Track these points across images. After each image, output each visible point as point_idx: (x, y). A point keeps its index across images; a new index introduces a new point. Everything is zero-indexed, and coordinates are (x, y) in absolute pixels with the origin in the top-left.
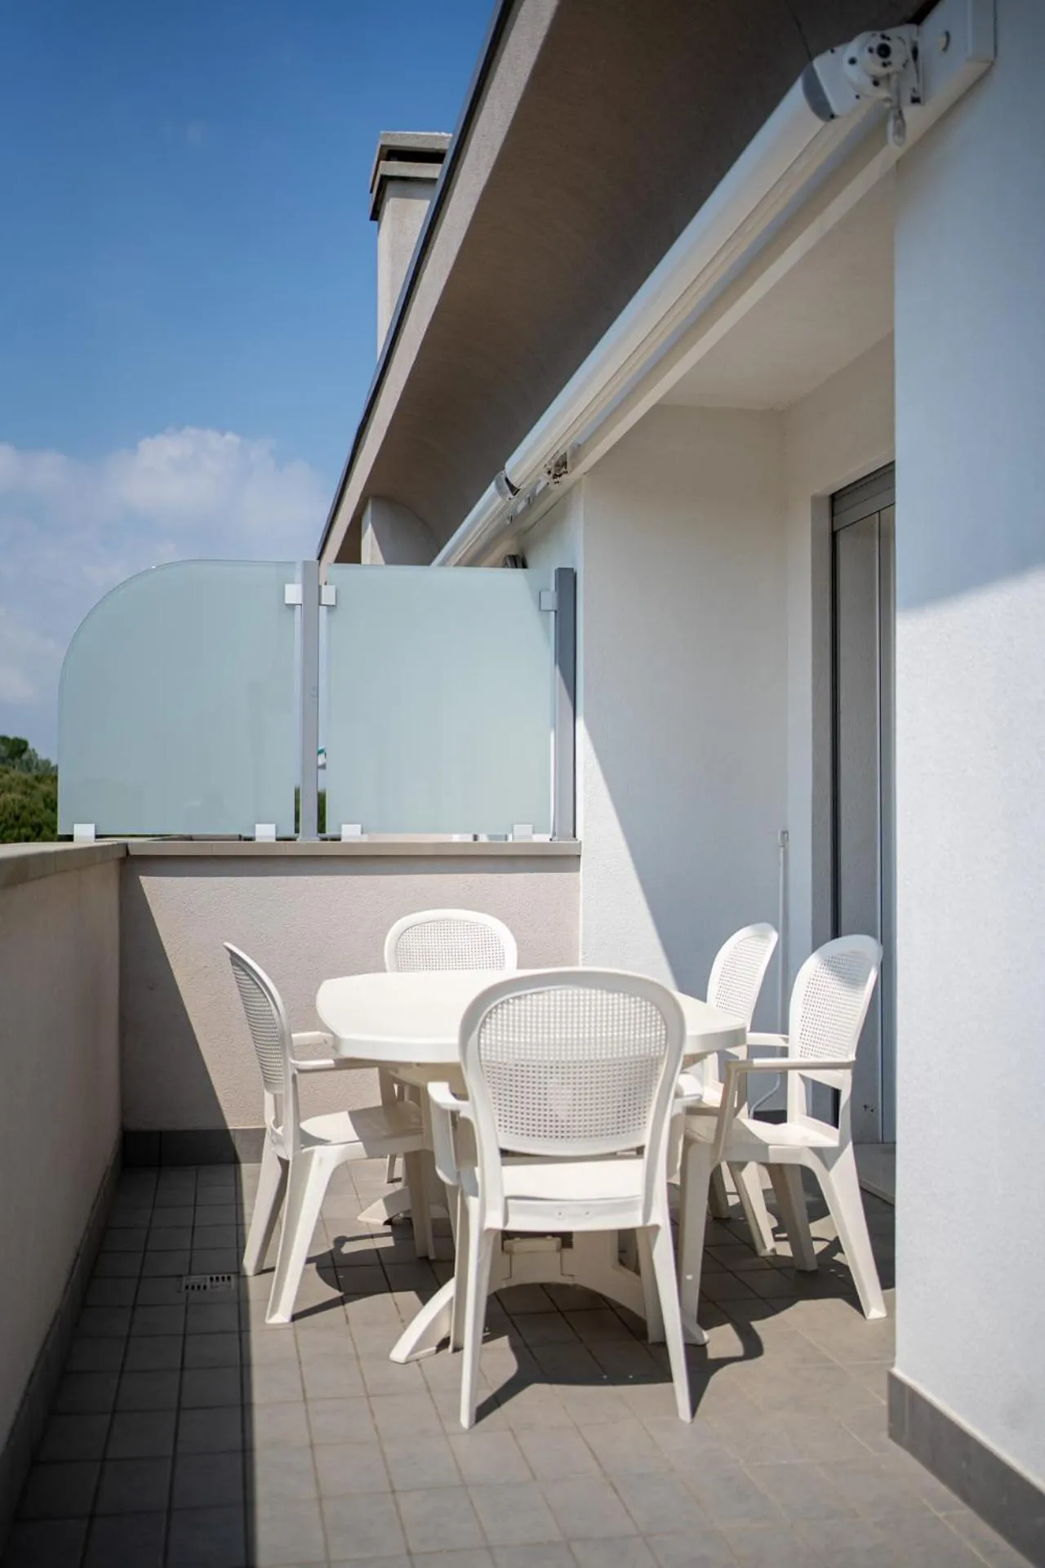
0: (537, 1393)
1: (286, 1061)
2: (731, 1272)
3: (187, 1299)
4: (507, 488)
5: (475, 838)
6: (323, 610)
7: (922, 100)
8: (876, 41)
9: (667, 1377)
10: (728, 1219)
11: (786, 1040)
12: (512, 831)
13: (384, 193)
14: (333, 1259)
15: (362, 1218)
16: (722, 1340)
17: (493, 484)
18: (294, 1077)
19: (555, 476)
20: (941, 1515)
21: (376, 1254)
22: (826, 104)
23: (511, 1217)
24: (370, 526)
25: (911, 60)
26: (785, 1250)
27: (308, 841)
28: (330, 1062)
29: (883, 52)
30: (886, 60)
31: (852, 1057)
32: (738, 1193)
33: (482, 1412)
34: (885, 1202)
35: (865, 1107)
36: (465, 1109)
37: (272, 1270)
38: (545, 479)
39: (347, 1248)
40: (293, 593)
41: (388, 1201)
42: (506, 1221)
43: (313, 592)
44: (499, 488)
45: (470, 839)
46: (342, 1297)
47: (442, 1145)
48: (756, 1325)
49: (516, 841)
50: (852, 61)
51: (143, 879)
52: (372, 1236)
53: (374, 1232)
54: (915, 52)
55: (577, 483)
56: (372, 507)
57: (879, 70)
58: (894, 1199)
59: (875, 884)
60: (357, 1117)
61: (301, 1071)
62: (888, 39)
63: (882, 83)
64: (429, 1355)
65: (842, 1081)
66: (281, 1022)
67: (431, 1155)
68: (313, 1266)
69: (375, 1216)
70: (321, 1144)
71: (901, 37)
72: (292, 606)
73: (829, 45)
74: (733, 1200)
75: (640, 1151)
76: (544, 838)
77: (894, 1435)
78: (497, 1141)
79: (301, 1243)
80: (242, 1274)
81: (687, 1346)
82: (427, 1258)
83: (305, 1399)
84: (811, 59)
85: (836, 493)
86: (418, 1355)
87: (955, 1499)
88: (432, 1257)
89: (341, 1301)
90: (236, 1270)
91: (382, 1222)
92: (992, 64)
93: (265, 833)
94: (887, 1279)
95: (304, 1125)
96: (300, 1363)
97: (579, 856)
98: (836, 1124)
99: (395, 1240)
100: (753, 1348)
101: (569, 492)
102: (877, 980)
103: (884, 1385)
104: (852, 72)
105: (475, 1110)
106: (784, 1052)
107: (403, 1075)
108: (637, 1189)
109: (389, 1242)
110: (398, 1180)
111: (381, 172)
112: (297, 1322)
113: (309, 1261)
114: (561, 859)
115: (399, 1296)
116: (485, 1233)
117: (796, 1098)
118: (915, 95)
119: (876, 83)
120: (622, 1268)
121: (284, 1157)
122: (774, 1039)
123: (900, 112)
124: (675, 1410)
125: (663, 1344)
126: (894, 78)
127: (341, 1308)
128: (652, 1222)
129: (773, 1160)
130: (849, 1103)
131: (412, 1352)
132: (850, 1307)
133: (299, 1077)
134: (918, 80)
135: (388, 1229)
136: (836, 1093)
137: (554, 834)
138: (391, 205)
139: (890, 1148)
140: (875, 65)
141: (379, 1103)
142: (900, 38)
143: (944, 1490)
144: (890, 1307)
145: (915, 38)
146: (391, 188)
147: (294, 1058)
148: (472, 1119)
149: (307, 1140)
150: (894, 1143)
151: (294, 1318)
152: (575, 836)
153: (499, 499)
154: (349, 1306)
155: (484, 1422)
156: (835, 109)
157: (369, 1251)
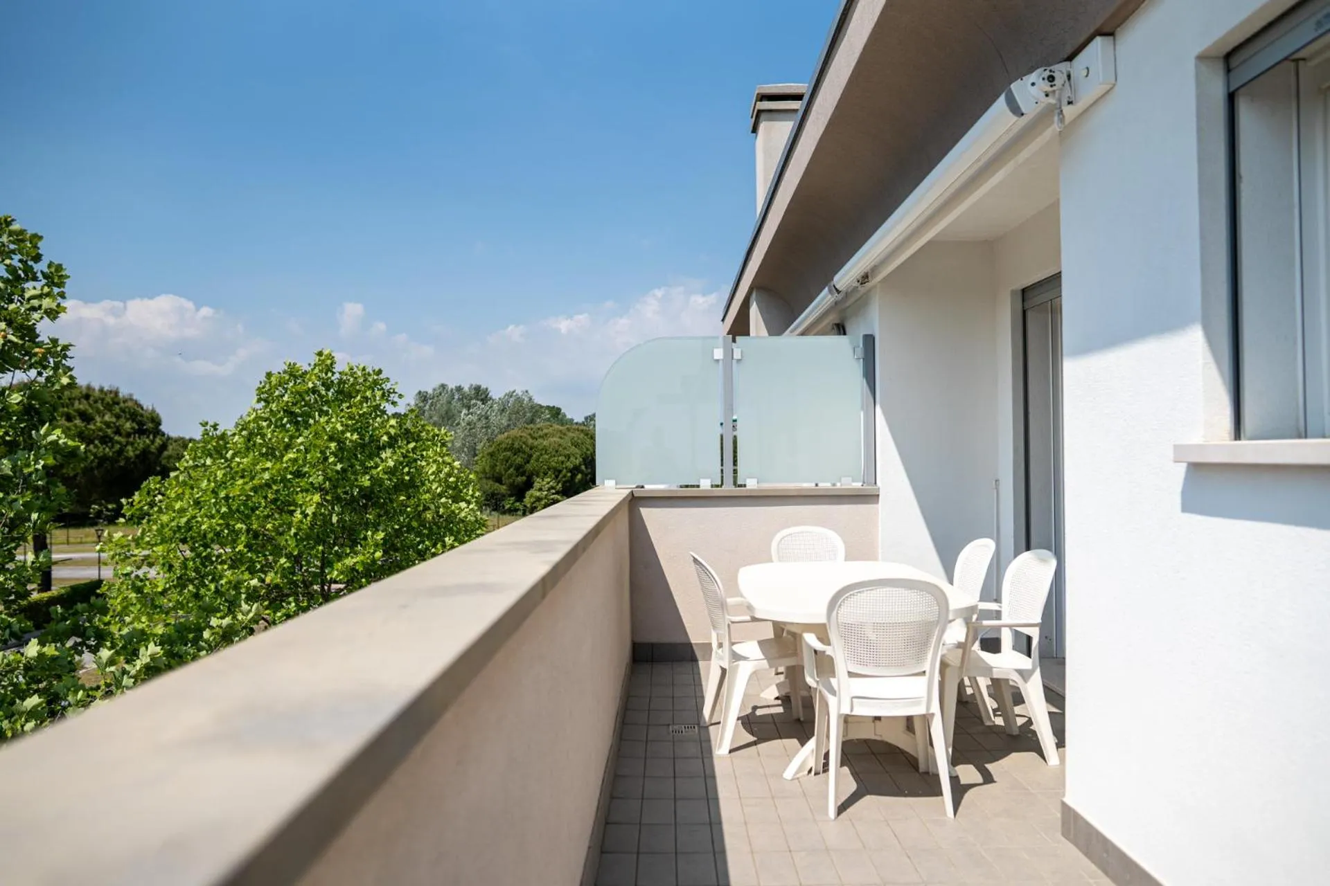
0: (868, 800)
1: (724, 617)
2: (969, 734)
3: (673, 738)
4: (835, 291)
5: (817, 485)
6: (734, 362)
7: (1074, 102)
8: (1047, 73)
9: (940, 793)
10: (967, 702)
11: (1000, 607)
12: (840, 481)
13: (759, 119)
14: (748, 719)
15: (762, 695)
16: (968, 773)
17: (827, 289)
18: (729, 625)
19: (862, 284)
20: (1091, 881)
21: (771, 717)
22: (1019, 108)
23: (855, 709)
24: (755, 303)
25: (1067, 81)
26: (999, 721)
27: (728, 488)
28: (748, 618)
29: (1051, 79)
30: (1053, 83)
31: (1039, 620)
32: (971, 686)
33: (842, 809)
34: (1058, 694)
35: (1046, 637)
36: (829, 650)
37: (719, 723)
38: (856, 284)
39: (759, 712)
40: (719, 354)
41: (778, 685)
42: (852, 711)
43: (729, 354)
44: (830, 291)
45: (813, 485)
46: (755, 741)
47: (808, 662)
48: (988, 766)
49: (843, 487)
50: (1033, 84)
51: (641, 509)
52: (769, 706)
53: (769, 704)
54: (1069, 77)
55: (875, 287)
56: (756, 295)
57: (1049, 89)
58: (1064, 694)
59: (1051, 512)
60: (761, 643)
61: (733, 622)
62: (1054, 72)
63: (1050, 95)
64: (804, 776)
65: (1035, 633)
66: (721, 594)
67: (803, 668)
68: (740, 722)
69: (770, 694)
70: (743, 660)
71: (1060, 69)
72: (717, 361)
73: (1020, 76)
74: (969, 691)
75: (924, 672)
76: (858, 485)
77: (1063, 834)
78: (847, 668)
79: (734, 709)
80: (702, 724)
81: (951, 778)
82: (798, 720)
83: (740, 798)
84: (1010, 84)
85: (1026, 288)
86: (798, 776)
87: (1100, 872)
88: (802, 719)
89: (755, 743)
90: (697, 722)
91: (773, 698)
92: (1114, 85)
93: (705, 484)
94: (1061, 744)
95: (735, 648)
96: (736, 778)
97: (878, 495)
98: (1029, 655)
99: (784, 708)
100: (988, 778)
101: (869, 291)
102: (1052, 581)
103: (1059, 807)
104: (1033, 90)
105: (834, 651)
106: (998, 615)
107: (788, 628)
108: (923, 692)
109: (780, 710)
110: (782, 673)
111: (757, 108)
112: (732, 754)
113: (738, 719)
114: (868, 497)
115: (785, 741)
116: (840, 716)
117: (1007, 639)
118: (1070, 100)
119: (1047, 95)
120: (908, 732)
121: (725, 667)
122: (993, 606)
123: (1062, 111)
124: (945, 813)
125: (937, 776)
126: (1057, 92)
127: (755, 747)
128: (931, 711)
129: (995, 677)
130: (1037, 647)
131: (794, 775)
132: (1039, 757)
133: (732, 626)
134: (1071, 93)
135: (779, 702)
136: (1029, 639)
137: (864, 482)
138: (763, 126)
139: (1061, 662)
140: (1046, 86)
141: (773, 637)
142: (1061, 71)
143: (1093, 867)
144: (1062, 759)
145: (1069, 69)
146: (763, 116)
147: (729, 615)
148: (834, 657)
149: (736, 657)
150: (1064, 658)
151: (731, 751)
152: (876, 483)
153: (830, 296)
154: (759, 746)
155: (844, 815)
156: (1024, 110)
157: (768, 715)
